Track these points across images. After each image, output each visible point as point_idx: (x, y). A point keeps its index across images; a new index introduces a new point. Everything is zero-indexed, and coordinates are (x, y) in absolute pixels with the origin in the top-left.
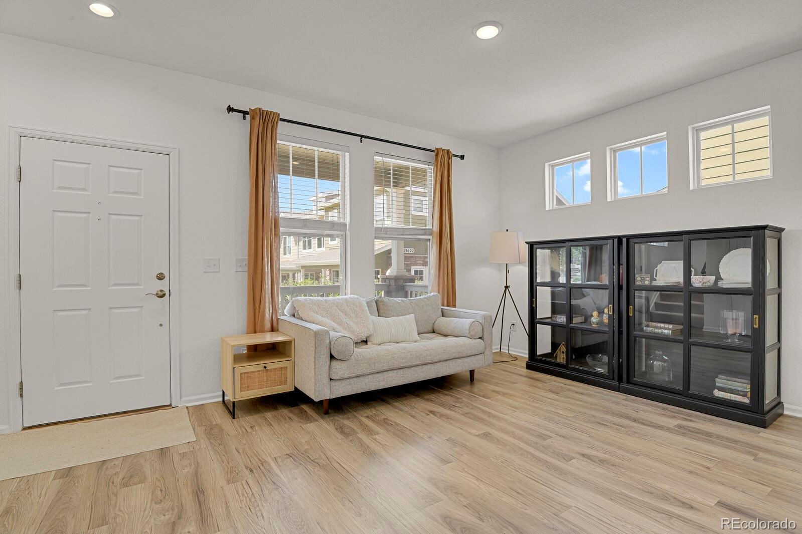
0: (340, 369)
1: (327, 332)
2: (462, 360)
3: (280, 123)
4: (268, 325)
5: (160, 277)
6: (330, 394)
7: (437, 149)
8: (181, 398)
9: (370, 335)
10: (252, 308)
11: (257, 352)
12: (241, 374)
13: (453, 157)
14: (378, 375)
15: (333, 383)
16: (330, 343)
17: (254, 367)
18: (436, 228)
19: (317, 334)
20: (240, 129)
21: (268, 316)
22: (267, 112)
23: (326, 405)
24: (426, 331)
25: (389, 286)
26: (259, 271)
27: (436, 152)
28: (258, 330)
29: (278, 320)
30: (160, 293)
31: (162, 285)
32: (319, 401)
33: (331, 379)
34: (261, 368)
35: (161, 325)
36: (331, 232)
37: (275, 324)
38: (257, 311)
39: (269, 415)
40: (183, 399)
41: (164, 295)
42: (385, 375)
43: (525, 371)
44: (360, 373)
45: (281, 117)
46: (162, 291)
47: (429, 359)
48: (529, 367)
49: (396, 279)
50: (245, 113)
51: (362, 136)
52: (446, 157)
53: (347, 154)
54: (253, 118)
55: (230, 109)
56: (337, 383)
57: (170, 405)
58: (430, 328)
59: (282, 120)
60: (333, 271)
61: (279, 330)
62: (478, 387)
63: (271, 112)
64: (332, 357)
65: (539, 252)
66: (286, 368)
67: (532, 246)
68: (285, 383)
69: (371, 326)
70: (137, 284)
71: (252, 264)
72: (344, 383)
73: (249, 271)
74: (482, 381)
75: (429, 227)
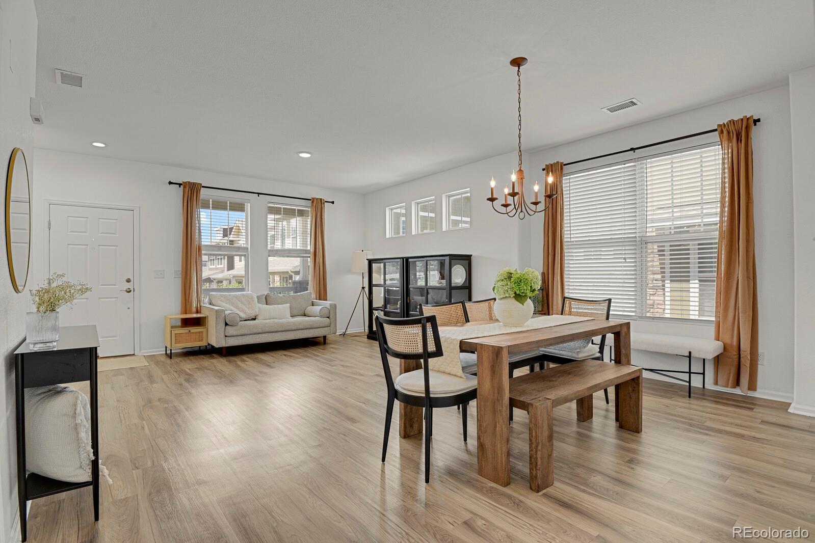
0: (230, 330)
1: (224, 311)
2: (314, 330)
3: (202, 188)
4: (194, 310)
5: (128, 281)
6: (225, 344)
7: (313, 198)
8: (140, 350)
9: (257, 315)
10: (184, 299)
11: (186, 323)
12: (175, 334)
13: (325, 203)
14: (255, 335)
15: (227, 338)
16: (225, 316)
17: (184, 330)
18: (312, 250)
19: (217, 311)
20: (178, 192)
21: (194, 305)
22: (194, 183)
23: (224, 352)
24: (299, 314)
25: (296, 288)
26: (188, 277)
27: (312, 200)
28: (188, 312)
29: (201, 306)
30: (128, 290)
31: (130, 286)
32: (219, 348)
33: (226, 336)
34: (187, 331)
35: (129, 308)
36: (239, 253)
37: (199, 309)
38: (187, 301)
39: (191, 358)
40: (142, 351)
41: (131, 291)
42: (260, 335)
43: (366, 339)
44: (243, 333)
45: (203, 185)
46: (129, 289)
47: (288, 328)
48: (369, 337)
49: (300, 283)
50: (180, 185)
51: (259, 194)
52: (320, 204)
53: (249, 204)
54: (185, 187)
55: (170, 183)
56: (229, 338)
57: (134, 354)
58: (302, 312)
59: (203, 187)
60: (283, 277)
61: (202, 312)
62: (327, 346)
63: (196, 183)
64: (226, 324)
65: (374, 265)
66: (202, 332)
67: (370, 262)
68: (202, 341)
69: (257, 310)
70: (115, 285)
71: (184, 273)
72: (233, 339)
73: (182, 277)
74: (330, 344)
75: (309, 248)
